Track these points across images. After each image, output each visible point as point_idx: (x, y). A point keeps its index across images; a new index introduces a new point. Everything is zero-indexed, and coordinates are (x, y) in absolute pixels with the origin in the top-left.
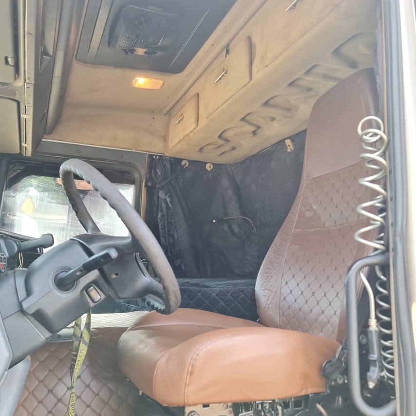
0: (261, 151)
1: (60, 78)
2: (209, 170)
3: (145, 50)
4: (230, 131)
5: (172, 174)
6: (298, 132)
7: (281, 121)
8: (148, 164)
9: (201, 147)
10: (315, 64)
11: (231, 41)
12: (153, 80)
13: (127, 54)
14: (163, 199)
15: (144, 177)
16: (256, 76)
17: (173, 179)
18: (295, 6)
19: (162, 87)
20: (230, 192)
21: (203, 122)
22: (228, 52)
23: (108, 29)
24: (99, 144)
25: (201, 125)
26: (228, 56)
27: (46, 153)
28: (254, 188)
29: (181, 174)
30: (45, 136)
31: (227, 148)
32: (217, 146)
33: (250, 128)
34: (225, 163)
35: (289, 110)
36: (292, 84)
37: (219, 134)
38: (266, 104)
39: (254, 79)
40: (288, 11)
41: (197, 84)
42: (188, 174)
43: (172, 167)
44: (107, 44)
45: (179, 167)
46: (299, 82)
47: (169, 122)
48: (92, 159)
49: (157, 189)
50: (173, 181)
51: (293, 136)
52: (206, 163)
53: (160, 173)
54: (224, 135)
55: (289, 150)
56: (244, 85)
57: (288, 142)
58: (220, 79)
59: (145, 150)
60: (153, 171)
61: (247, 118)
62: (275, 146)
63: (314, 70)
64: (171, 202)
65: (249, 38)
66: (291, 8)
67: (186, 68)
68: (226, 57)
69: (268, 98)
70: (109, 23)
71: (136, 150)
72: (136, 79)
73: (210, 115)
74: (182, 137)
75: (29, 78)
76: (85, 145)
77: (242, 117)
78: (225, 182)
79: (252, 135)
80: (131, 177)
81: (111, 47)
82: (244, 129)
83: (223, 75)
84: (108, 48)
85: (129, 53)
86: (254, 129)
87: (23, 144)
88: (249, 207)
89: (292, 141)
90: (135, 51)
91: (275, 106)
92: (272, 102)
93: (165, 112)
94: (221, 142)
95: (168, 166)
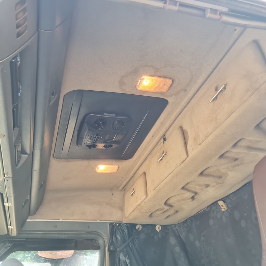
0: (198, 212)
1: (38, 171)
2: (159, 231)
3: (103, 145)
4: (173, 198)
5: (129, 238)
6: (229, 194)
7: (214, 187)
8: (110, 231)
9: (151, 213)
10: (240, 138)
11: (166, 132)
12: (111, 166)
13: (91, 149)
14: (123, 261)
15: (107, 243)
16: (192, 153)
17: (130, 242)
18: (217, 98)
19: (118, 170)
20: (178, 249)
21: (151, 193)
22: (165, 140)
23: (76, 133)
24: (72, 218)
25: (149, 196)
26: (166, 142)
27: (29, 231)
28: (197, 244)
29: (136, 236)
30: (29, 217)
31: (172, 211)
32: (163, 211)
33: (189, 195)
34: (170, 224)
35: (220, 177)
36: (222, 156)
37: (164, 202)
38: (201, 174)
39: (190, 155)
40: (211, 102)
41: (143, 166)
42: (142, 236)
43: (128, 232)
44: (75, 143)
45: (134, 231)
46: (227, 155)
47: (124, 195)
48: (66, 231)
49: (118, 252)
50: (130, 244)
51: (224, 197)
52: (155, 225)
53: (119, 238)
54: (169, 202)
55: (223, 210)
56: (182, 161)
57: (221, 203)
58: (162, 159)
59: (107, 220)
60: (114, 236)
61: (187, 187)
62: (210, 207)
63: (240, 144)
64: (130, 263)
65: (181, 127)
66: (214, 100)
67: (135, 155)
68: (164, 143)
69: (203, 170)
70: (77, 129)
71: (100, 220)
72: (98, 166)
73: (156, 187)
74: (135, 207)
75: (7, 173)
76: (61, 220)
77: (183, 186)
78: (173, 240)
79: (191, 200)
80: (96, 244)
81: (79, 145)
82: (185, 196)
83: (164, 156)
84: (77, 146)
85: (92, 148)
86: (192, 195)
87: (9, 227)
88: (196, 262)
89: (224, 202)
90: (96, 146)
91: (208, 175)
92: (206, 172)
93: (121, 188)
94: (166, 208)
95: (126, 231)
